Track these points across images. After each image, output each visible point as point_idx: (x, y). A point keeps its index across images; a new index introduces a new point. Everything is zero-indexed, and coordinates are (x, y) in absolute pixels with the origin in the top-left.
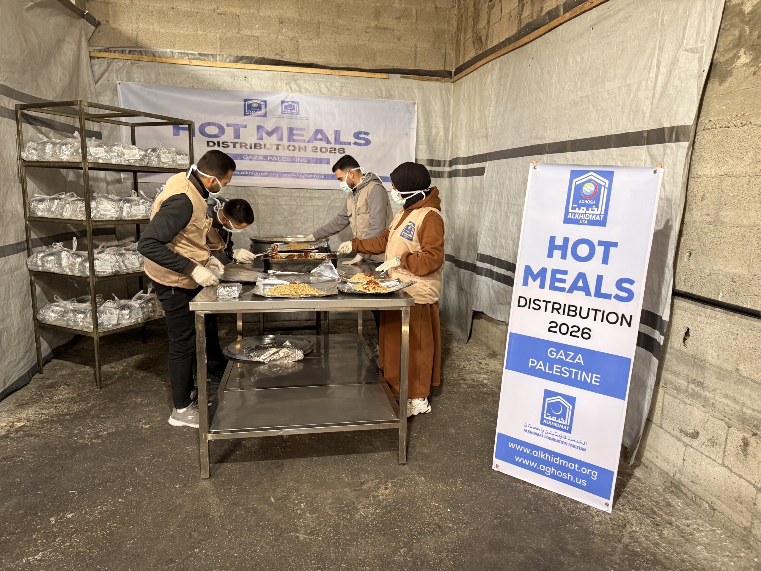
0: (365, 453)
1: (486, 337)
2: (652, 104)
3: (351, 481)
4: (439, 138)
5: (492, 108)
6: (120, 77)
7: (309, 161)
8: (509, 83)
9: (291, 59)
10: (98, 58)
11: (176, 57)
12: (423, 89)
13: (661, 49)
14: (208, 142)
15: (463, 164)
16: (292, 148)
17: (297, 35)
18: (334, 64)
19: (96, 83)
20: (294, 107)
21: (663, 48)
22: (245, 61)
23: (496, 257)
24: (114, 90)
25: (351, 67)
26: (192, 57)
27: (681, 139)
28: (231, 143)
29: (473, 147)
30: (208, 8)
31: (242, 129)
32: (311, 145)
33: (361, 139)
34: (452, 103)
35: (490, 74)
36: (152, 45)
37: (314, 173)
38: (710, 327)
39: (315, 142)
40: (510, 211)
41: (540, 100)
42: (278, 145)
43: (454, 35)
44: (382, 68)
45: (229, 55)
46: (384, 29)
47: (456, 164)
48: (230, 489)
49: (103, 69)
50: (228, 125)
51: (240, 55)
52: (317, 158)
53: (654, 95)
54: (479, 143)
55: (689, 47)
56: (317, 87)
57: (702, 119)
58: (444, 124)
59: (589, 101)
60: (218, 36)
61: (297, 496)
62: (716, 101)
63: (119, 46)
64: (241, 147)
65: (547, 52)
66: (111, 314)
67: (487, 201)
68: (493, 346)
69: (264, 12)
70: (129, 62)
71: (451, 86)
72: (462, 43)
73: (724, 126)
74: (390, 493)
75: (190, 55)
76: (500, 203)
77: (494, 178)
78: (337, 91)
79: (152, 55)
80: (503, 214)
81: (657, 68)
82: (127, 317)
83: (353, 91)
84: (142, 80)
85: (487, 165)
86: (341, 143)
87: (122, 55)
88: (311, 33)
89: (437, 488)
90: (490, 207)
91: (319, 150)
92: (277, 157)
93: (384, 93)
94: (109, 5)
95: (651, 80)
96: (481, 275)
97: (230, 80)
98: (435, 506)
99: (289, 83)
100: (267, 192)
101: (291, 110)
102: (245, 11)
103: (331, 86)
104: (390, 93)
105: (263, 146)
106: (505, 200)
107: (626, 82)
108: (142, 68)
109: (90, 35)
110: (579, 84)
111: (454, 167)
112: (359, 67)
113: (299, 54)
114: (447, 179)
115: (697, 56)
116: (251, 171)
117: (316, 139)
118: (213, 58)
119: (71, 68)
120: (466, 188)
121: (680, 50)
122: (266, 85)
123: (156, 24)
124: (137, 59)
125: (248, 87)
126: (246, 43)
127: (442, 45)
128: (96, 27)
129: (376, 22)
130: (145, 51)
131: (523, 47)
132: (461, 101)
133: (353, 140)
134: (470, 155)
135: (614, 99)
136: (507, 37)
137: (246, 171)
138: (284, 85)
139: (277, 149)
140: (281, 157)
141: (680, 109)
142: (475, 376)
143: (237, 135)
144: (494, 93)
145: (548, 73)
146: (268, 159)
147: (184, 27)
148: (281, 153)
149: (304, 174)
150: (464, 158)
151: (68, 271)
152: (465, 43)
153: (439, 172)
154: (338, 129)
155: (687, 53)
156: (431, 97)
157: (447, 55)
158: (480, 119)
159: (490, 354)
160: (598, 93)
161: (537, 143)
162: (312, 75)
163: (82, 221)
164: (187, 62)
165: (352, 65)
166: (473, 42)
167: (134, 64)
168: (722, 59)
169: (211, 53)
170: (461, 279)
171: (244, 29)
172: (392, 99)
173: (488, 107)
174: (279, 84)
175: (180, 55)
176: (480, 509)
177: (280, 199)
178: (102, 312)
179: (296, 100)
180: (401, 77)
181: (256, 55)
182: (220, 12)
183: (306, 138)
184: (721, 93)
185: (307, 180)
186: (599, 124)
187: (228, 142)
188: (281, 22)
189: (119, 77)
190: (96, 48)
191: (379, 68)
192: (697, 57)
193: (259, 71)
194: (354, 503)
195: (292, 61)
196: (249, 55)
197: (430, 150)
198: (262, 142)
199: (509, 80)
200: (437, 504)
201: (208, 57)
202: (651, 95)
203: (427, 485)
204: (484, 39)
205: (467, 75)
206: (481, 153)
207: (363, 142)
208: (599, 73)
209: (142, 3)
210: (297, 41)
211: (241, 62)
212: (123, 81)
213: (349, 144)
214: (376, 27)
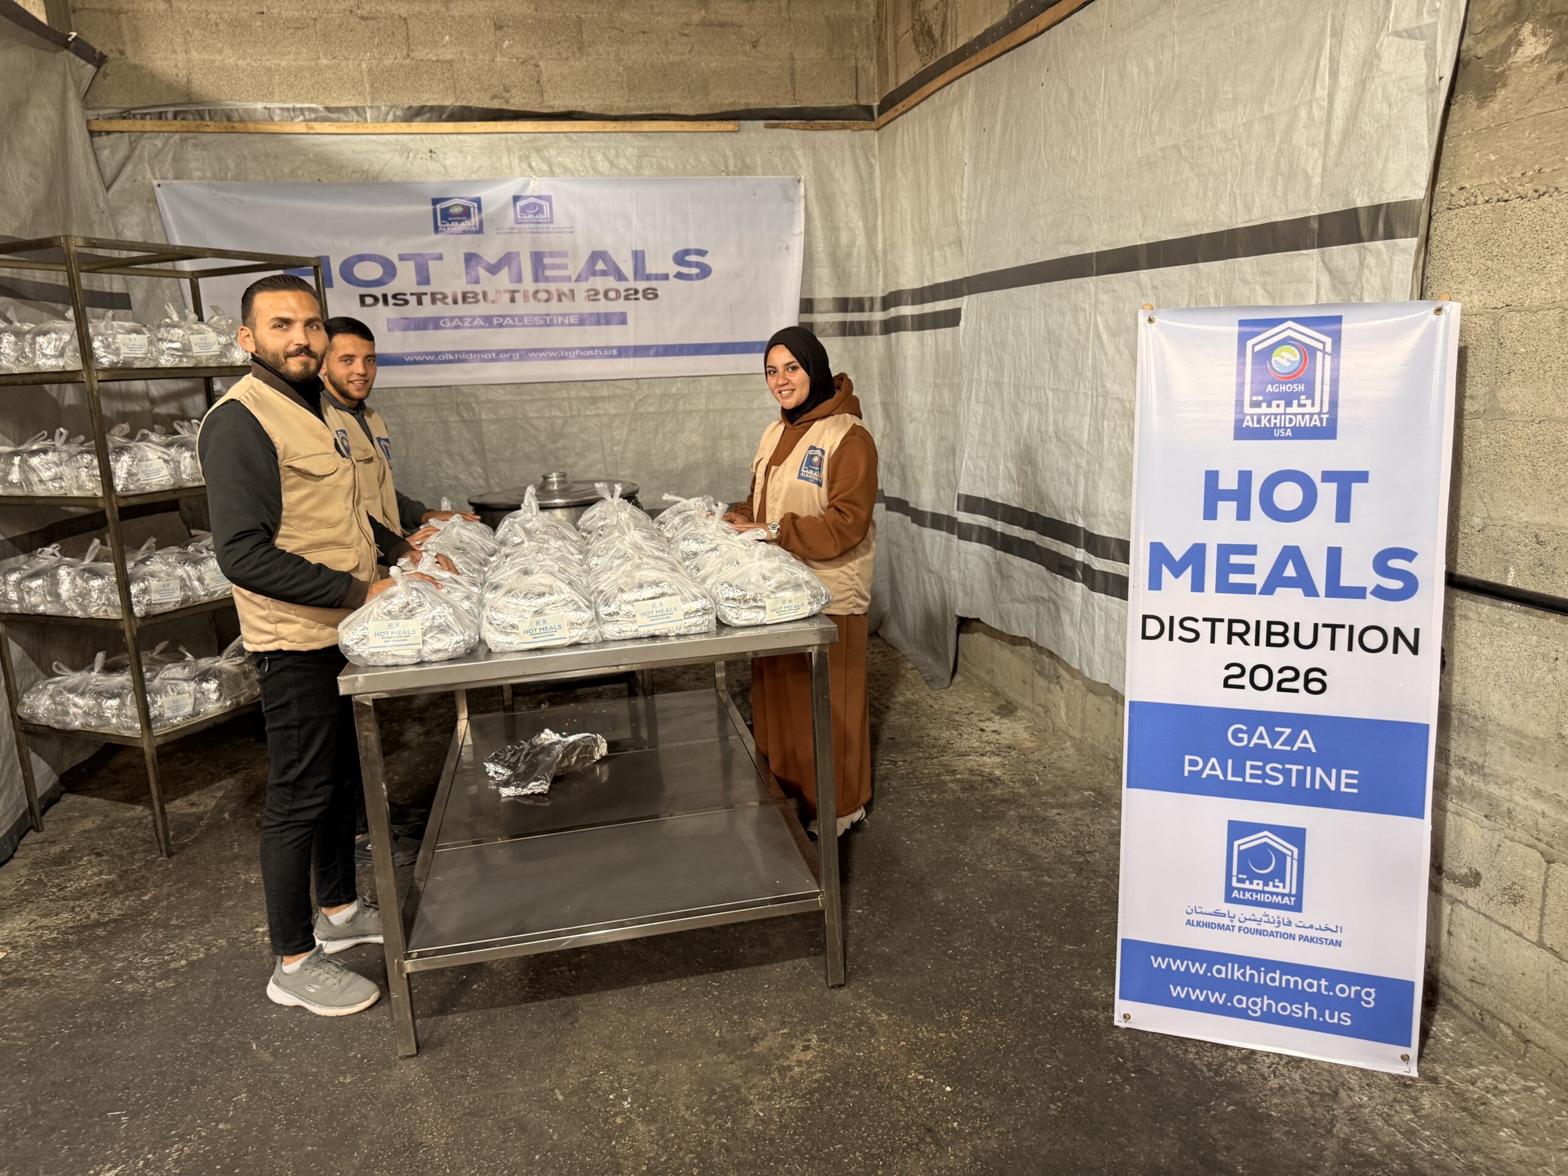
0: (752, 965)
1: (990, 671)
2: (1325, 156)
3: (729, 1037)
4: (855, 250)
5: (965, 181)
6: (160, 170)
7: (582, 321)
8: (999, 125)
9: (527, 104)
10: (108, 133)
11: (276, 119)
12: (814, 148)
13: (1337, 33)
14: (362, 298)
15: (913, 304)
16: (543, 296)
17: (535, 52)
18: (619, 108)
19: (108, 189)
20: (541, 207)
21: (1342, 32)
22: (427, 116)
23: (999, 501)
24: (149, 201)
25: (655, 112)
26: (313, 116)
27: (1398, 232)
28: (412, 294)
29: (932, 267)
30: (337, 7)
31: (432, 264)
32: (584, 286)
33: (689, 264)
34: (877, 173)
35: (956, 107)
36: (223, 97)
37: (595, 345)
38: (1492, 642)
39: (591, 279)
40: (1022, 401)
41: (1071, 159)
42: (514, 292)
43: (871, 28)
44: (724, 109)
45: (392, 107)
46: (722, 25)
47: (897, 304)
48: (462, 1077)
49: (120, 155)
50: (402, 258)
51: (416, 104)
52: (598, 314)
53: (1328, 135)
54: (945, 257)
55: (1403, 25)
56: (588, 161)
57: (1443, 184)
58: (865, 219)
59: (1181, 155)
60: (364, 66)
61: (612, 1082)
62: (1471, 143)
63: (151, 104)
64: (434, 301)
65: (1080, 55)
66: (179, 693)
67: (970, 381)
68: (1006, 690)
69: (460, 8)
70: (177, 137)
71: (873, 137)
72: (889, 44)
73: (1495, 198)
74: (815, 1057)
75: (306, 113)
76: (998, 384)
77: (982, 332)
78: (630, 167)
79: (225, 119)
80: (1008, 409)
81: (1330, 77)
82: (214, 696)
83: (664, 163)
84: (209, 174)
85: (965, 303)
86: (648, 278)
87: (159, 123)
88: (565, 45)
89: (917, 1037)
90: (977, 394)
91: (601, 296)
92: (512, 317)
93: (731, 163)
94: (122, 16)
95: (1319, 104)
96: (970, 540)
97: (397, 160)
98: (918, 1081)
99: (527, 157)
100: (500, 395)
101: (535, 214)
102: (418, 9)
103: (617, 156)
104: (744, 162)
105: (480, 297)
106: (1010, 377)
107: (1263, 111)
108: (205, 147)
109: (85, 84)
110: (1156, 121)
111: (893, 312)
112: (673, 111)
113: (541, 92)
114: (880, 338)
115: (1422, 45)
116: (459, 352)
117: (594, 273)
118: (358, 114)
119: (49, 160)
120: (923, 355)
121: (1383, 35)
122: (476, 165)
123: (227, 51)
124: (193, 129)
125: (439, 173)
126: (425, 76)
127: (847, 51)
128: (99, 67)
129: (703, 13)
130: (209, 111)
131: (1024, 46)
132: (898, 169)
133: (673, 269)
134: (926, 284)
135: (1237, 151)
136: (987, 26)
137: (448, 352)
138: (516, 162)
139: (513, 300)
140: (521, 318)
141: (1392, 166)
142: (973, 761)
143: (424, 278)
144: (967, 148)
145: (1085, 99)
146: (495, 323)
147: (290, 53)
148: (522, 308)
149: (574, 349)
150: (913, 290)
151: (75, 608)
152: (896, 42)
153: (861, 323)
154: (639, 248)
155: (1398, 39)
156: (833, 164)
157: (860, 71)
158: (942, 205)
159: (1001, 707)
160: (1200, 137)
161: (1072, 254)
162: (574, 136)
163: (95, 498)
164: (301, 128)
165: (657, 108)
166: (914, 39)
167: (186, 139)
168: (1481, 50)
169: (353, 104)
170: (928, 551)
171: (419, 47)
172: (749, 174)
173: (959, 180)
174: (505, 160)
175: (286, 114)
176: (1017, 1081)
177: (528, 407)
178: (158, 692)
179: (544, 192)
180: (766, 126)
181: (449, 101)
182: (365, 13)
183: (572, 272)
184: (1485, 124)
185: (581, 361)
186: (1208, 205)
187: (405, 295)
188: (499, 27)
189: (157, 170)
190: (101, 112)
191: (716, 110)
192: (1423, 47)
193: (460, 137)
194: (738, 1091)
195: (529, 109)
196: (435, 103)
197: (839, 277)
198: (478, 289)
199: (999, 118)
200: (921, 1077)
201: (347, 114)
202: (1322, 137)
203: (894, 1032)
204: (937, 33)
205: (906, 112)
206: (950, 279)
207: (695, 271)
208: (1200, 94)
209: (194, 6)
210: (537, 66)
211: (419, 119)
212: (167, 179)
213: (666, 277)
214: (705, 24)
